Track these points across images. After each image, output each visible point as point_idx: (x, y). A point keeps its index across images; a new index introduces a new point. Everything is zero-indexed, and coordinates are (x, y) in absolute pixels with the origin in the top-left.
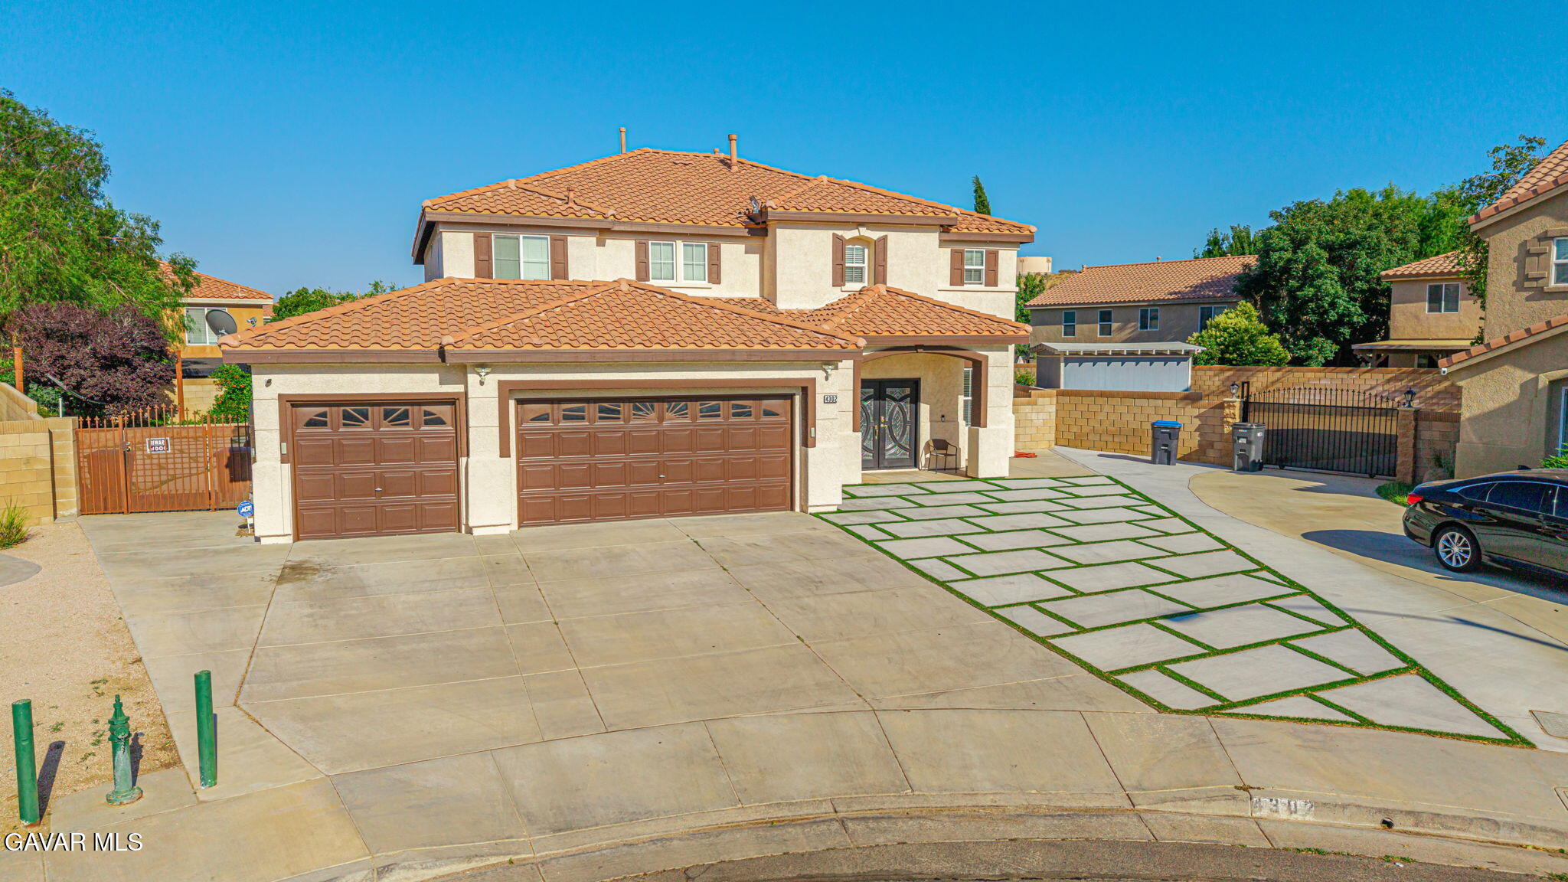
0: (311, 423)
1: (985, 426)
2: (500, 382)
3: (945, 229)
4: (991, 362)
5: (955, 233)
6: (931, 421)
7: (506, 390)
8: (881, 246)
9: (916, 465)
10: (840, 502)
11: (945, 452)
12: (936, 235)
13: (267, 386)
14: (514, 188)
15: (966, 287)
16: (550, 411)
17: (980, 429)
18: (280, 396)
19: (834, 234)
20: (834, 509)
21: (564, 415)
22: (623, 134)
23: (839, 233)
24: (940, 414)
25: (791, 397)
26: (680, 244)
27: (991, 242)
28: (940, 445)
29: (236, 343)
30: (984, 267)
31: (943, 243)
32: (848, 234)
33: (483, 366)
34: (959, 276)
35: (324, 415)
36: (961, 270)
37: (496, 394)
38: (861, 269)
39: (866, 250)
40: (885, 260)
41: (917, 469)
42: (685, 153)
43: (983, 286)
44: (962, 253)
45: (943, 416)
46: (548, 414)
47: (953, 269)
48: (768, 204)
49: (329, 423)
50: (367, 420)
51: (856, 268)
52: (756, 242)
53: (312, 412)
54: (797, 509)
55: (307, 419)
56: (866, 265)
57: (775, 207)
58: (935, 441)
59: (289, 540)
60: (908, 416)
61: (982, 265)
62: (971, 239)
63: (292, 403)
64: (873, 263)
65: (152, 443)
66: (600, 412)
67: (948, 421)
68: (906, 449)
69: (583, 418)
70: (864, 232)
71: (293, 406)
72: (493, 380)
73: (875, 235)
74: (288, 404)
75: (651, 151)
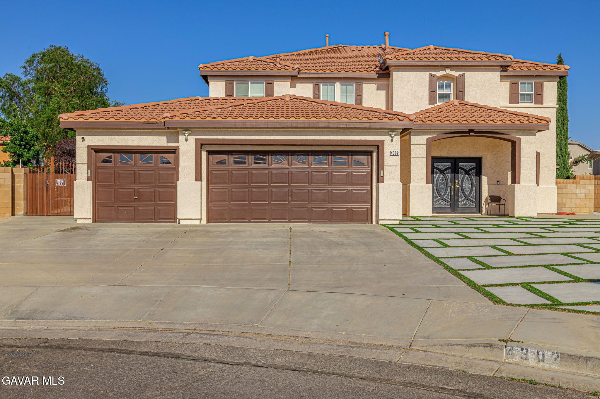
0: (105, 161)
1: (519, 183)
2: (196, 139)
3: (504, 68)
4: (522, 142)
5: (511, 71)
6: (488, 184)
7: (201, 145)
8: (461, 80)
9: (480, 211)
10: (401, 218)
11: (498, 203)
12: (499, 73)
13: (83, 141)
14: (252, 60)
15: (520, 105)
16: (227, 159)
17: (515, 185)
18: (88, 146)
19: (429, 74)
20: (397, 222)
21: (234, 161)
22: (327, 38)
23: (433, 73)
24: (496, 180)
25: (370, 153)
26: (338, 85)
27: (537, 76)
28: (495, 199)
29: (66, 118)
30: (533, 93)
31: (503, 78)
32: (439, 74)
33: (187, 130)
34: (515, 98)
35: (110, 157)
36: (517, 94)
37: (194, 146)
38: (449, 94)
39: (452, 84)
40: (463, 88)
41: (480, 215)
42: (362, 46)
43: (533, 104)
44: (517, 84)
45: (498, 181)
46: (225, 160)
47: (511, 94)
48: (386, 57)
49: (113, 162)
50: (132, 160)
51: (446, 94)
52: (383, 82)
53: (105, 155)
54: (374, 222)
55: (102, 159)
56: (452, 92)
57: (391, 58)
58: (490, 196)
59: (90, 221)
60: (474, 181)
61: (532, 91)
62: (523, 74)
63: (96, 150)
64: (455, 91)
65: (58, 182)
66: (254, 160)
67: (501, 185)
68: (472, 201)
69: (245, 163)
70: (449, 71)
71: (96, 152)
72: (192, 139)
73: (456, 74)
74: (93, 151)
75: (343, 46)
